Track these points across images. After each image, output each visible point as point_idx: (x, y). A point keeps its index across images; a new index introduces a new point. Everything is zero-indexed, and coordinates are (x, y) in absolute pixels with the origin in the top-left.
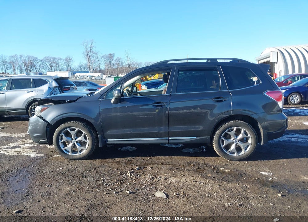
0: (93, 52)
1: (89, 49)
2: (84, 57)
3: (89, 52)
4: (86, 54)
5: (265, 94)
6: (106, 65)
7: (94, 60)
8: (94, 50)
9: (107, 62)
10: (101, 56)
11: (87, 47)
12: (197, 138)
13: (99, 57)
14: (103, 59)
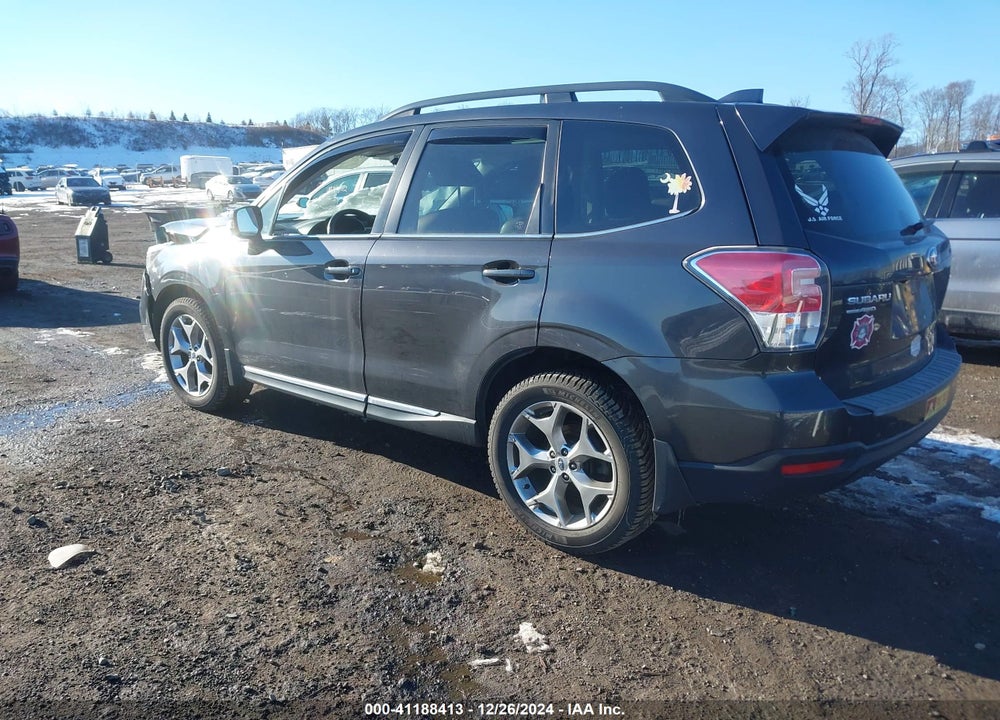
0: (885, 82)
1: (873, 69)
2: (848, 99)
3: (871, 83)
4: (858, 89)
5: (693, 264)
6: (931, 130)
7: (884, 109)
8: (889, 72)
9: (935, 115)
10: (917, 92)
11: (866, 63)
12: (440, 418)
13: (907, 97)
14: (921, 105)
